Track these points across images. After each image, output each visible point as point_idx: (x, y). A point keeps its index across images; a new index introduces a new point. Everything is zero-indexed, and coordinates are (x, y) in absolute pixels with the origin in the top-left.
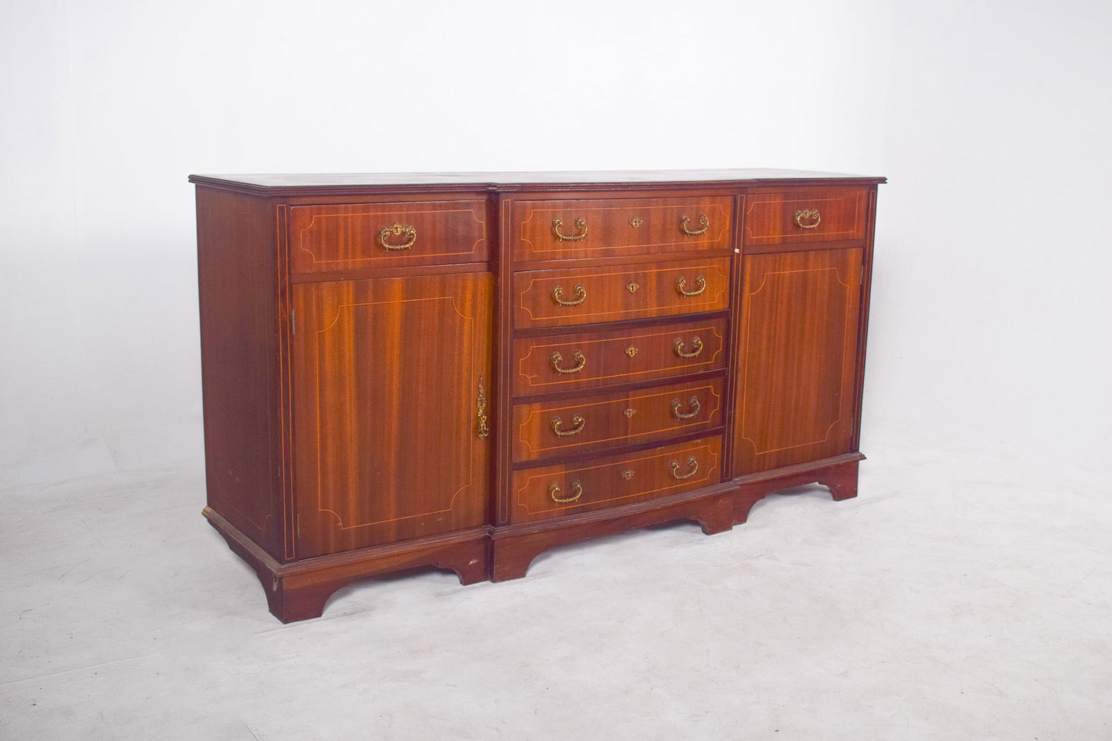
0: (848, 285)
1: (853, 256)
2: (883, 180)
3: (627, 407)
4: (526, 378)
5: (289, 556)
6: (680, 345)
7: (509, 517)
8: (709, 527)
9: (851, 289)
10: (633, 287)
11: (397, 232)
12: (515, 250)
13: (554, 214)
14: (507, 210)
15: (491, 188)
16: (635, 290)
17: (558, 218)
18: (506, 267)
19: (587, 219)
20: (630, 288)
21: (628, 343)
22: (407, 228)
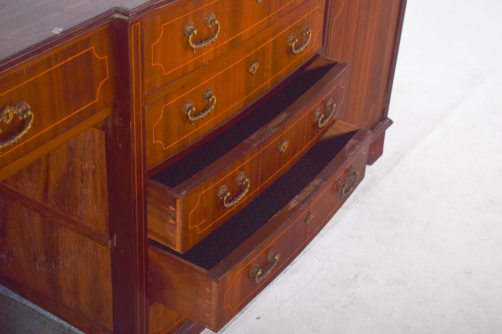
3: (309, 214)
4: (194, 227)
6: (320, 116)
10: (254, 68)
11: (8, 119)
12: (146, 81)
13: (185, 22)
14: (136, 36)
15: (117, 16)
16: (256, 70)
17: (190, 25)
18: (138, 105)
19: (216, 14)
20: (251, 70)
21: (281, 142)
22: (19, 107)
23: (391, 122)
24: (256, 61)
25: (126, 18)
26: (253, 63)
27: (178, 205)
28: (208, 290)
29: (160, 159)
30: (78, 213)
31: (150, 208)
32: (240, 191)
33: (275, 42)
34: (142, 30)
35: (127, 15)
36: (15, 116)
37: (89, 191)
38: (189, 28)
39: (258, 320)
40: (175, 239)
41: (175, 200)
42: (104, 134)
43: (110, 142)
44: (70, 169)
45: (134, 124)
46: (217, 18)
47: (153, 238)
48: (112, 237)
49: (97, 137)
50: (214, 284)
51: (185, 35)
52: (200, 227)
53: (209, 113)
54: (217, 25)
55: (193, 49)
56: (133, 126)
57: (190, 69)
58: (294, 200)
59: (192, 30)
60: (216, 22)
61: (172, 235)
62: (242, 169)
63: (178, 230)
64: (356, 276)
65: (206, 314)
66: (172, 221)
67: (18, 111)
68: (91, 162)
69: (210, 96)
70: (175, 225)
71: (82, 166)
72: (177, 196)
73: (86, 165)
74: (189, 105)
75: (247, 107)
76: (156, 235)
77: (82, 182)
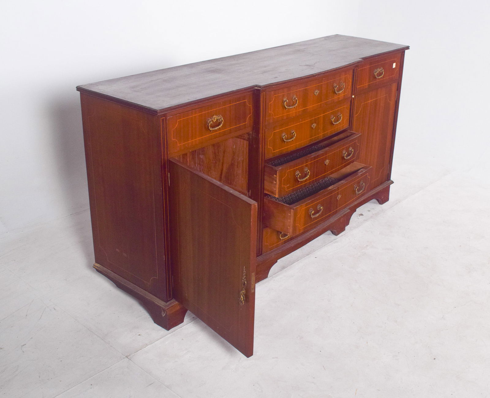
0: (391, 102)
1: (394, 86)
2: (408, 48)
3: (338, 195)
4: (285, 187)
5: (169, 298)
6: (345, 153)
7: (261, 252)
8: (337, 232)
9: (392, 103)
10: (314, 125)
11: (215, 120)
12: (267, 118)
13: (283, 96)
14: (263, 98)
15: (256, 88)
16: (315, 127)
17: (285, 98)
18: (263, 128)
19: (297, 96)
20: (313, 126)
21: (326, 159)
22: (219, 117)
23: (392, 182)
24: (315, 123)
25: (260, 88)
26: (313, 123)
27: (277, 174)
28: (289, 214)
29: (271, 156)
30: (235, 183)
31: (266, 177)
32: (306, 176)
33: (324, 117)
34: (266, 96)
35: (260, 87)
36: (217, 120)
37: (240, 172)
38: (285, 99)
39: (315, 258)
40: (276, 191)
41: (276, 171)
42: (248, 142)
43: (251, 146)
44: (233, 162)
45: (261, 135)
46: (297, 97)
47: (267, 192)
48: (249, 191)
49: (245, 144)
50: (292, 210)
51: (283, 102)
52: (287, 187)
53: (293, 140)
54: (297, 100)
55: (286, 108)
56: (260, 136)
57: (285, 118)
58: (331, 187)
59: (286, 100)
60: (296, 99)
61: (275, 189)
62: (306, 166)
63: (277, 186)
64: (367, 246)
65: (288, 227)
66: (275, 182)
67: (218, 118)
68: (242, 157)
69: (294, 132)
70: (276, 184)
71: (238, 159)
72: (277, 169)
73: (240, 159)
74: (284, 134)
75: (310, 144)
76: (268, 191)
77: (237, 168)
